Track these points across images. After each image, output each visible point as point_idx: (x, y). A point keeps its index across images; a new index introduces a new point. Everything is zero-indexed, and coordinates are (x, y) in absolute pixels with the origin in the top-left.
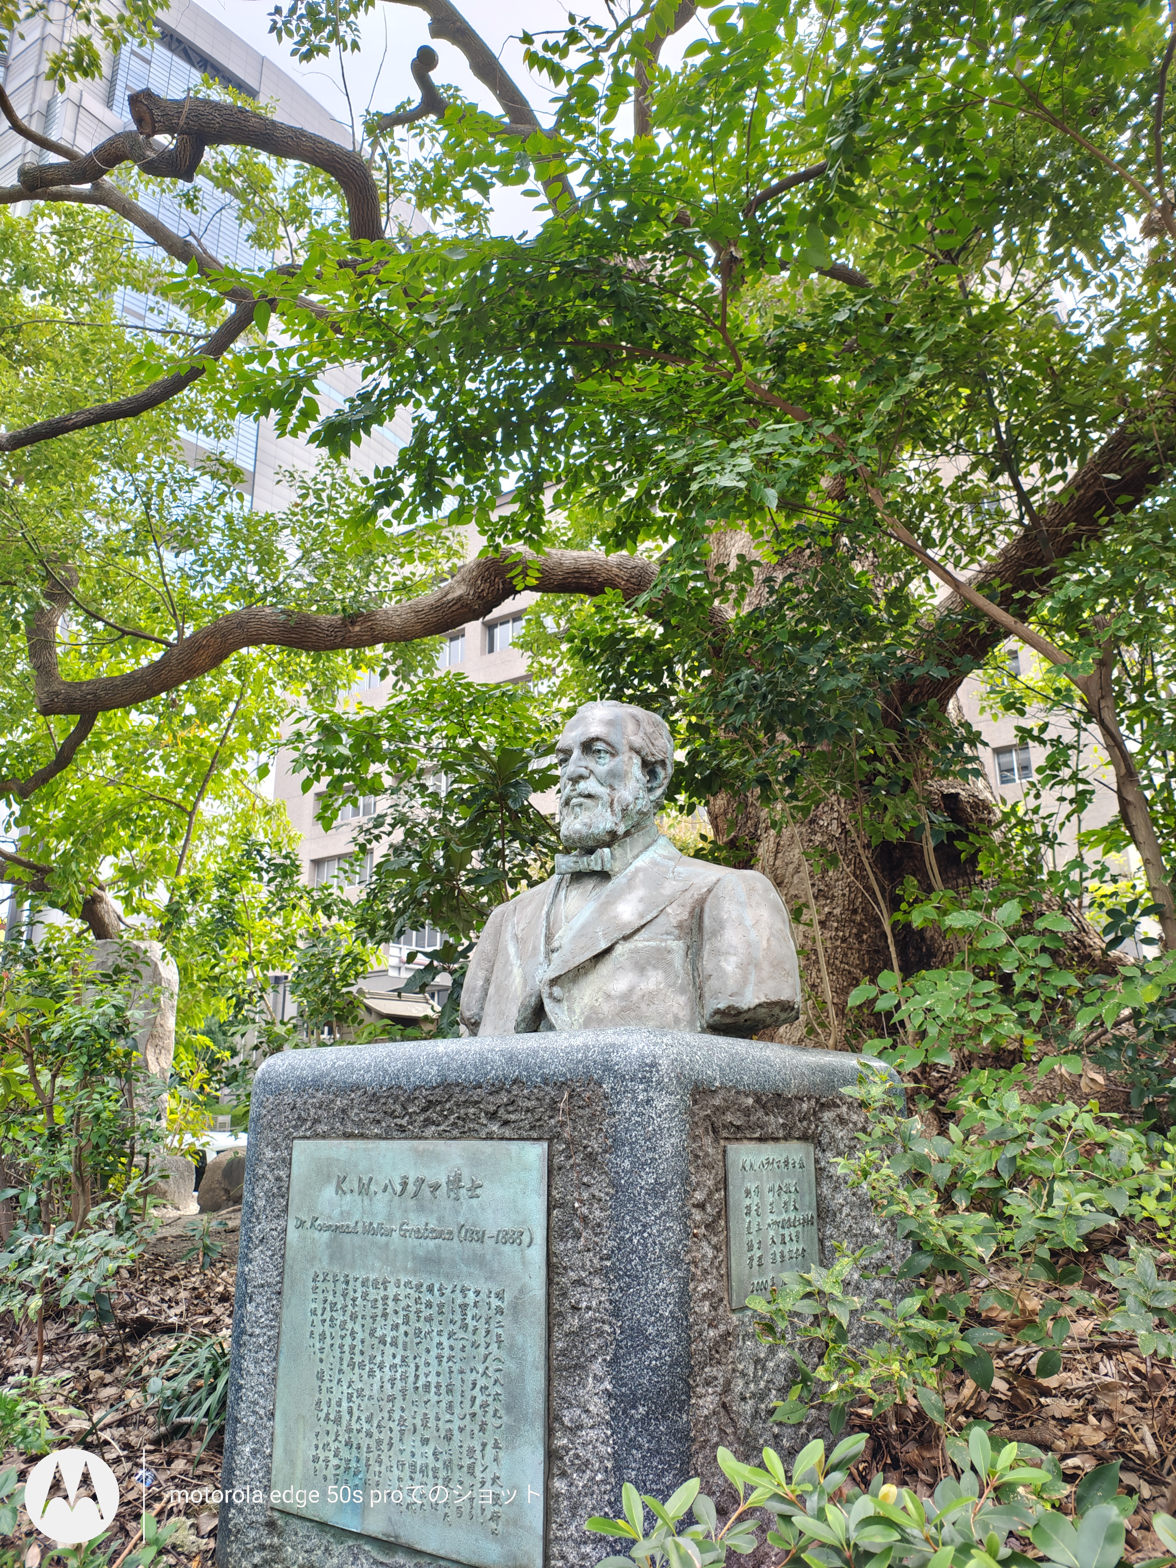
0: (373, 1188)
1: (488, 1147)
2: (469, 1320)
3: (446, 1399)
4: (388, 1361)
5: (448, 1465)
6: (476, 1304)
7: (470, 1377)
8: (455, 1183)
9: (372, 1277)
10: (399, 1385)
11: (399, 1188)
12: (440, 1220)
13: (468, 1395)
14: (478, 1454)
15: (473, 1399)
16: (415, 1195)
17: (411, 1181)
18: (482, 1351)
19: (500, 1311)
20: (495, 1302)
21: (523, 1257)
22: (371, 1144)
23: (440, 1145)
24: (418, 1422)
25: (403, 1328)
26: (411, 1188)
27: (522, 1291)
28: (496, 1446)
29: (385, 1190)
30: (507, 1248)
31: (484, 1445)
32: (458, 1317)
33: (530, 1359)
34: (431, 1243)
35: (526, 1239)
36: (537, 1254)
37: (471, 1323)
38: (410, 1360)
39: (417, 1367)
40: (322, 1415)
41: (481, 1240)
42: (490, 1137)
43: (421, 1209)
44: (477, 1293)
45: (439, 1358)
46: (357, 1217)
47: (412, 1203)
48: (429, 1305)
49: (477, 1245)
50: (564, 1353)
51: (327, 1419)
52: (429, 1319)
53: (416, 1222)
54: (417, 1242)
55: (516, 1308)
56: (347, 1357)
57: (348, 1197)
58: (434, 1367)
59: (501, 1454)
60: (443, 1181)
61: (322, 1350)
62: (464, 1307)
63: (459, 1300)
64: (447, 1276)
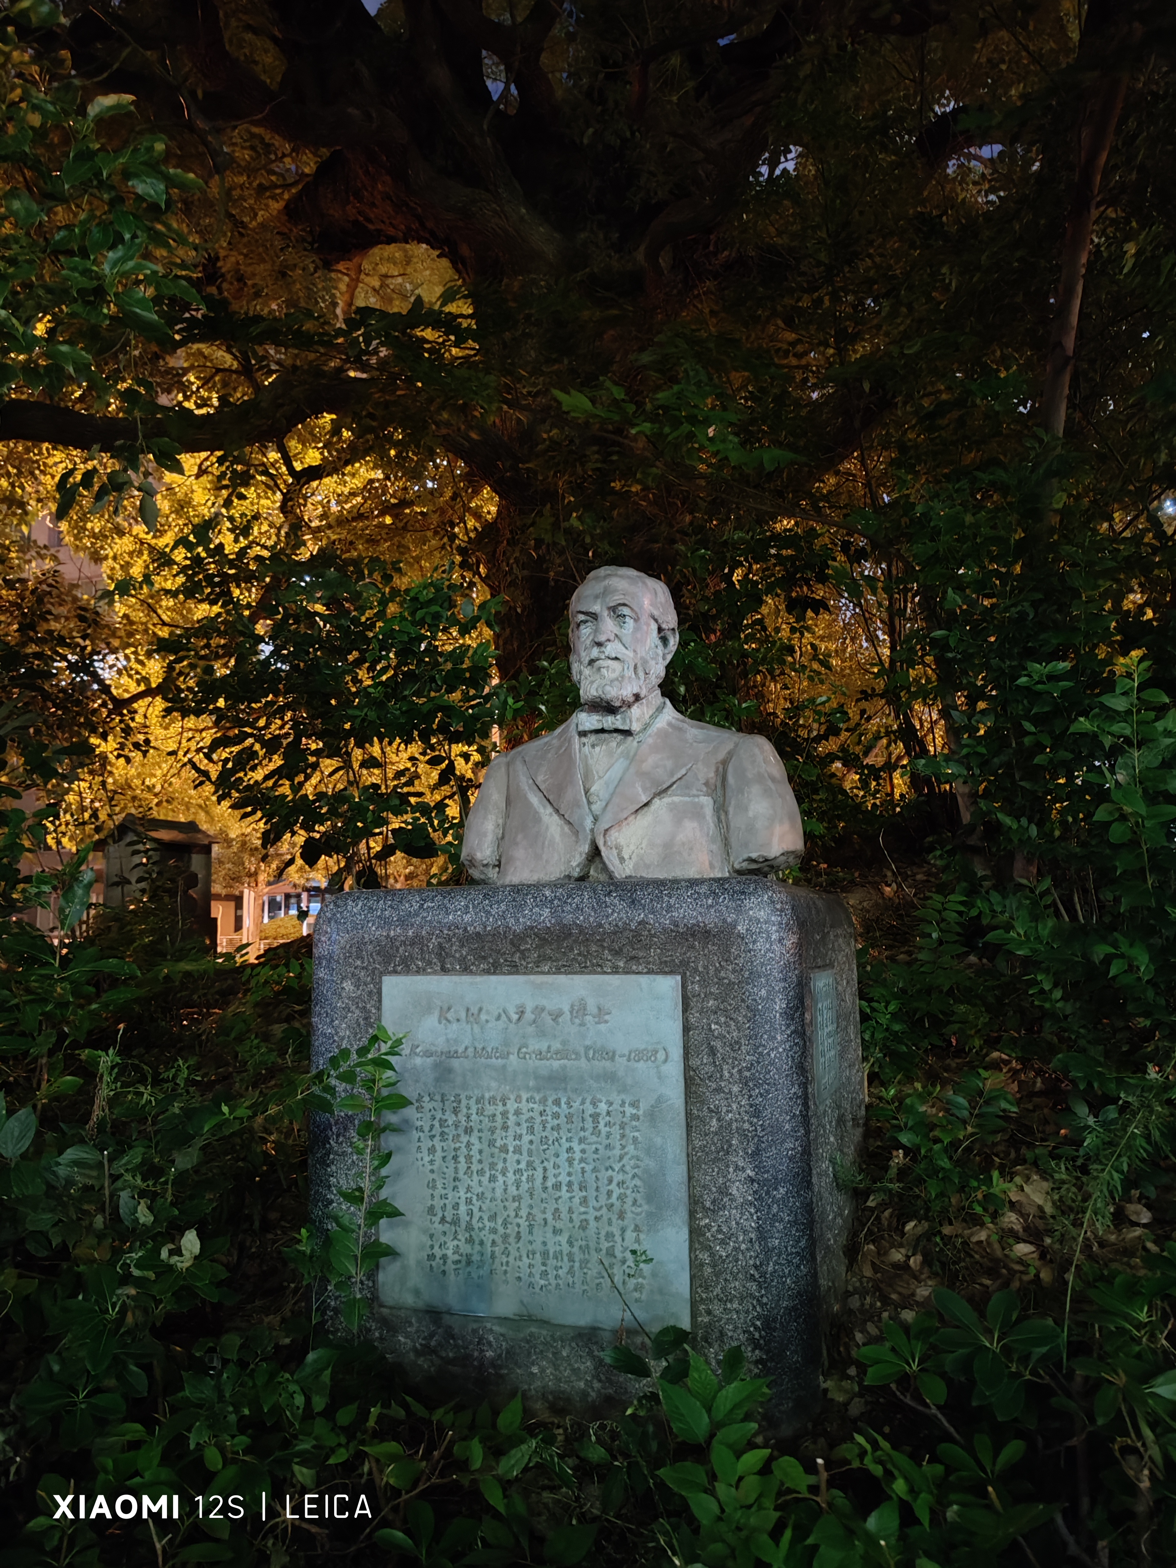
0: (483, 1017)
1: (615, 980)
2: (601, 1126)
3: (578, 1195)
4: (511, 1167)
5: (585, 1249)
6: (608, 1113)
7: (604, 1175)
8: (579, 1010)
9: (487, 1096)
10: (525, 1186)
11: (515, 1017)
12: (564, 1043)
13: (604, 1190)
14: (618, 1238)
15: (609, 1193)
16: (534, 1022)
17: (528, 1010)
18: (617, 1152)
19: (635, 1117)
20: (629, 1110)
21: (659, 1072)
22: (478, 979)
23: (562, 979)
24: (549, 1216)
25: (526, 1138)
26: (529, 1016)
27: (660, 1100)
28: (637, 1229)
29: (498, 1018)
30: (641, 1065)
31: (623, 1230)
32: (589, 1124)
33: (670, 1156)
34: (556, 1064)
35: (661, 1056)
36: (674, 1069)
37: (604, 1130)
38: (537, 1163)
39: (545, 1169)
40: (437, 1219)
41: (612, 1059)
42: (615, 971)
43: (542, 1033)
44: (611, 1104)
45: (570, 1161)
46: (467, 1042)
47: (531, 1030)
48: (556, 1116)
49: (608, 1064)
50: (702, 1148)
51: (443, 1220)
52: (557, 1128)
53: (535, 1045)
54: (538, 1063)
55: (653, 1116)
56: (462, 1166)
57: (455, 1026)
58: (565, 1168)
59: (642, 1236)
60: (566, 1008)
61: (431, 1162)
62: (595, 1117)
63: (590, 1110)
64: (575, 1090)
